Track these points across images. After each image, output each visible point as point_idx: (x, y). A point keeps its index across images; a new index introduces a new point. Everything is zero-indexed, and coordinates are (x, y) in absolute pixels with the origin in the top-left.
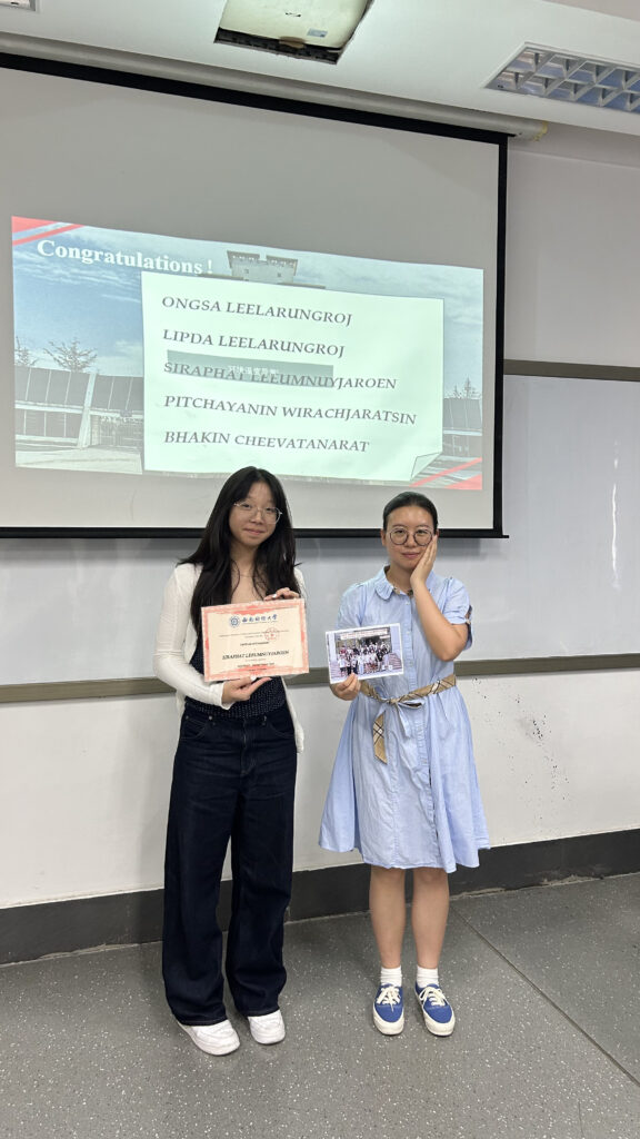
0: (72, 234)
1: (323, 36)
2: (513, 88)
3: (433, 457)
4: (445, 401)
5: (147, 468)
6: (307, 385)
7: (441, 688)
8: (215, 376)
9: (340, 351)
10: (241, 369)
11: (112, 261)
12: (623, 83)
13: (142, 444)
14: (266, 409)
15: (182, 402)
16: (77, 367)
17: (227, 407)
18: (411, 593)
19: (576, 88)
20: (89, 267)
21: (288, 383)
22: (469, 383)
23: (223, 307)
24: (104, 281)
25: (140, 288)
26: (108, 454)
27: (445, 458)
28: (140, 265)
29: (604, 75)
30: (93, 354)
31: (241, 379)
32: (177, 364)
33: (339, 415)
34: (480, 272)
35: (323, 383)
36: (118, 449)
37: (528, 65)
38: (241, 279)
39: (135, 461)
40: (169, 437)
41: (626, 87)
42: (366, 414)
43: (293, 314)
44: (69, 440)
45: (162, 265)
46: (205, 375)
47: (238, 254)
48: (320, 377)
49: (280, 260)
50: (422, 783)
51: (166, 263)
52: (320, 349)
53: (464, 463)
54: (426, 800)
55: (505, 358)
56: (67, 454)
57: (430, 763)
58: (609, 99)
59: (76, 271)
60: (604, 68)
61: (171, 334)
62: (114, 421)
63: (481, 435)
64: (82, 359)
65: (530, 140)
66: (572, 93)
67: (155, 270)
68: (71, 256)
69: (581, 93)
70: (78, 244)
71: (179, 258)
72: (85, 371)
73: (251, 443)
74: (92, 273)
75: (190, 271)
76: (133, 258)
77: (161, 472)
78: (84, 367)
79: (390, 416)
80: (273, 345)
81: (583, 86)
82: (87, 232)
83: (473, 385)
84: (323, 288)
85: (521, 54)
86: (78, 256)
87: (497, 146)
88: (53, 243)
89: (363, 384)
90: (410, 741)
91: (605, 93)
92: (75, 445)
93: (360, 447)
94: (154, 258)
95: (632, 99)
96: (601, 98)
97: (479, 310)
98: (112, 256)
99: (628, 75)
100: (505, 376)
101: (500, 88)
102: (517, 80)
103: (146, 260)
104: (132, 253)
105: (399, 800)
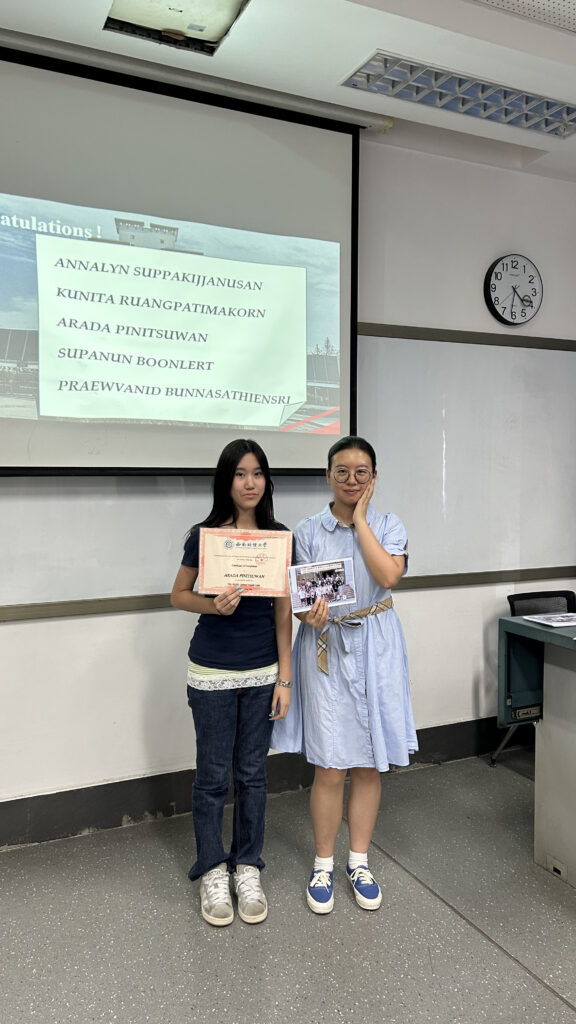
1: (201, 30)
2: (365, 87)
3: (298, 407)
4: (308, 357)
5: (42, 413)
7: (378, 610)
11: (8, 224)
12: (457, 88)
13: (37, 392)
18: (353, 526)
19: (418, 90)
22: (328, 341)
24: (1, 241)
25: (35, 249)
26: (6, 401)
27: (308, 406)
28: (34, 228)
34: (337, 245)
36: (14, 396)
37: (378, 68)
38: (128, 244)
39: (30, 407)
40: (63, 385)
41: (459, 92)
45: (55, 229)
47: (124, 222)
49: (162, 228)
50: (358, 692)
51: (58, 227)
53: (325, 411)
54: (361, 709)
55: (359, 320)
57: (366, 676)
58: (445, 101)
60: (442, 75)
62: (11, 371)
63: (338, 386)
65: (379, 131)
66: (415, 94)
67: (48, 234)
69: (422, 95)
71: (72, 224)
75: (81, 235)
76: (27, 222)
77: (56, 419)
81: (423, 89)
83: (332, 343)
84: (201, 254)
85: (373, 59)
87: (351, 136)
90: (349, 656)
91: (441, 96)
94: (47, 222)
95: (464, 102)
96: (438, 100)
97: (336, 278)
98: (8, 218)
99: (461, 82)
100: (359, 337)
101: (355, 86)
102: (368, 81)
103: (40, 224)
104: (27, 216)
105: (338, 708)
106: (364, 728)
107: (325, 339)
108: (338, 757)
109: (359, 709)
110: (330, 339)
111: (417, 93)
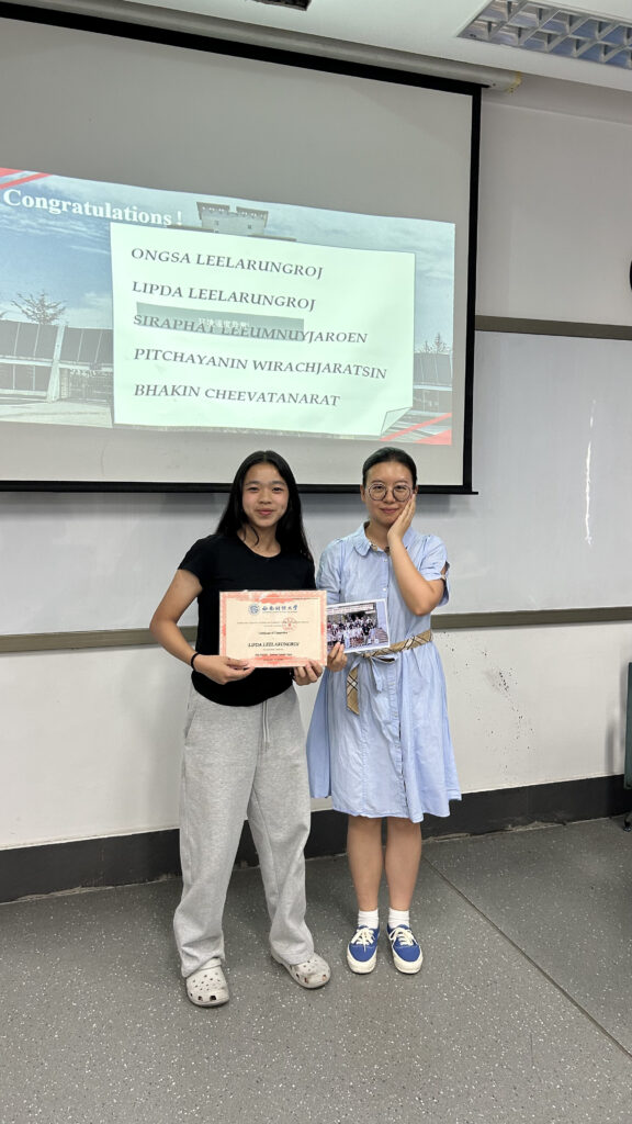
0: (39, 183)
2: (486, 37)
3: (404, 412)
4: (415, 355)
5: (117, 421)
6: (277, 338)
7: (415, 644)
8: (185, 329)
9: (311, 305)
10: (212, 322)
11: (80, 212)
12: (597, 33)
13: (111, 398)
14: (236, 362)
15: (152, 355)
16: (45, 320)
17: (197, 360)
18: (387, 550)
19: (550, 38)
20: (56, 217)
21: (258, 336)
22: (439, 337)
23: (193, 259)
24: (72, 232)
25: (109, 239)
26: (77, 407)
27: (415, 413)
28: (108, 216)
29: (578, 25)
30: (60, 307)
31: (211, 331)
32: (147, 317)
33: (310, 369)
34: (452, 227)
35: (293, 336)
36: (87, 403)
37: (501, 14)
38: (211, 231)
39: (104, 414)
40: (139, 390)
41: (599, 38)
42: (337, 368)
43: (263, 267)
44: (39, 393)
45: (131, 216)
46: (175, 328)
47: (208, 206)
48: (291, 331)
49: (250, 211)
50: (392, 736)
51: (135, 214)
52: (290, 302)
53: (434, 418)
54: (395, 753)
55: (477, 313)
56: (35, 407)
57: (400, 716)
58: (583, 49)
59: (42, 221)
60: (578, 17)
61: (140, 287)
62: (84, 374)
63: (450, 389)
64: (51, 311)
65: (506, 90)
66: (546, 43)
67: (124, 221)
68: (38, 206)
69: (555, 43)
70: (46, 193)
71: (150, 210)
72: (53, 323)
73: (221, 396)
74: (59, 223)
75: (159, 222)
76: (101, 209)
77: (131, 426)
78: (52, 319)
79: (361, 370)
80: (243, 297)
81: (556, 36)
82: (54, 181)
83: (443, 340)
84: (294, 240)
85: (493, 3)
86: (45, 206)
87: (470, 97)
88: (19, 192)
89: (334, 338)
90: (380, 695)
91: (578, 44)
92: (45, 398)
93: (331, 401)
94: (123, 209)
95: (606, 50)
96: (575, 49)
97: (450, 264)
98: (80, 207)
99: (601, 26)
100: (476, 332)
101: (473, 37)
102: (489, 29)
103: (114, 211)
104: (100, 203)
105: (368, 751)
106: (398, 774)
107: (435, 336)
108: (369, 805)
109: (392, 752)
110: (441, 335)
111: (549, 42)
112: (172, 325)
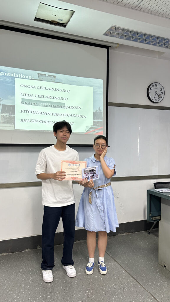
1: (62, 21)
2: (110, 35)
3: (91, 127)
4: (94, 113)
5: (16, 129)
7: (107, 186)
8: (34, 105)
9: (67, 99)
10: (41, 103)
13: (14, 122)
14: (47, 114)
15: (25, 112)
17: (37, 113)
18: (100, 161)
20: (1, 76)
21: (53, 107)
22: (99, 108)
23: (36, 87)
24: (5, 80)
25: (15, 82)
26: (5, 125)
27: (93, 127)
28: (14, 76)
29: (132, 33)
30: (2, 99)
31: (41, 106)
32: (24, 102)
33: (67, 116)
34: (102, 80)
35: (62, 107)
36: (8, 124)
37: (114, 31)
38: (41, 80)
39: (12, 127)
40: (22, 121)
41: (137, 36)
42: (74, 115)
43: (55, 89)
46: (32, 105)
47: (40, 74)
49: (51, 76)
50: (101, 209)
51: (21, 76)
52: (62, 99)
53: (98, 128)
54: (102, 214)
55: (109, 102)
57: (103, 205)
58: (133, 39)
60: (132, 31)
61: (22, 94)
62: (7, 116)
63: (102, 121)
65: (115, 48)
67: (19, 78)
71: (25, 75)
73: (43, 122)
74: (1, 78)
75: (28, 78)
77: (20, 130)
79: (80, 116)
80: (49, 97)
81: (127, 36)
82: (0, 67)
83: (100, 109)
84: (63, 83)
85: (111, 27)
87: (106, 49)
89: (73, 108)
90: (98, 199)
91: (132, 37)
93: (72, 124)
94: (18, 74)
95: (139, 39)
96: (131, 39)
97: (102, 90)
98: (7, 74)
99: (138, 33)
100: (109, 106)
101: (107, 35)
102: (111, 33)
103: (16, 75)
104: (13, 73)
105: (95, 214)
106: (103, 220)
107: (98, 107)
108: (95, 228)
109: (101, 214)
110: (100, 107)
111: (125, 37)
112: (31, 104)
